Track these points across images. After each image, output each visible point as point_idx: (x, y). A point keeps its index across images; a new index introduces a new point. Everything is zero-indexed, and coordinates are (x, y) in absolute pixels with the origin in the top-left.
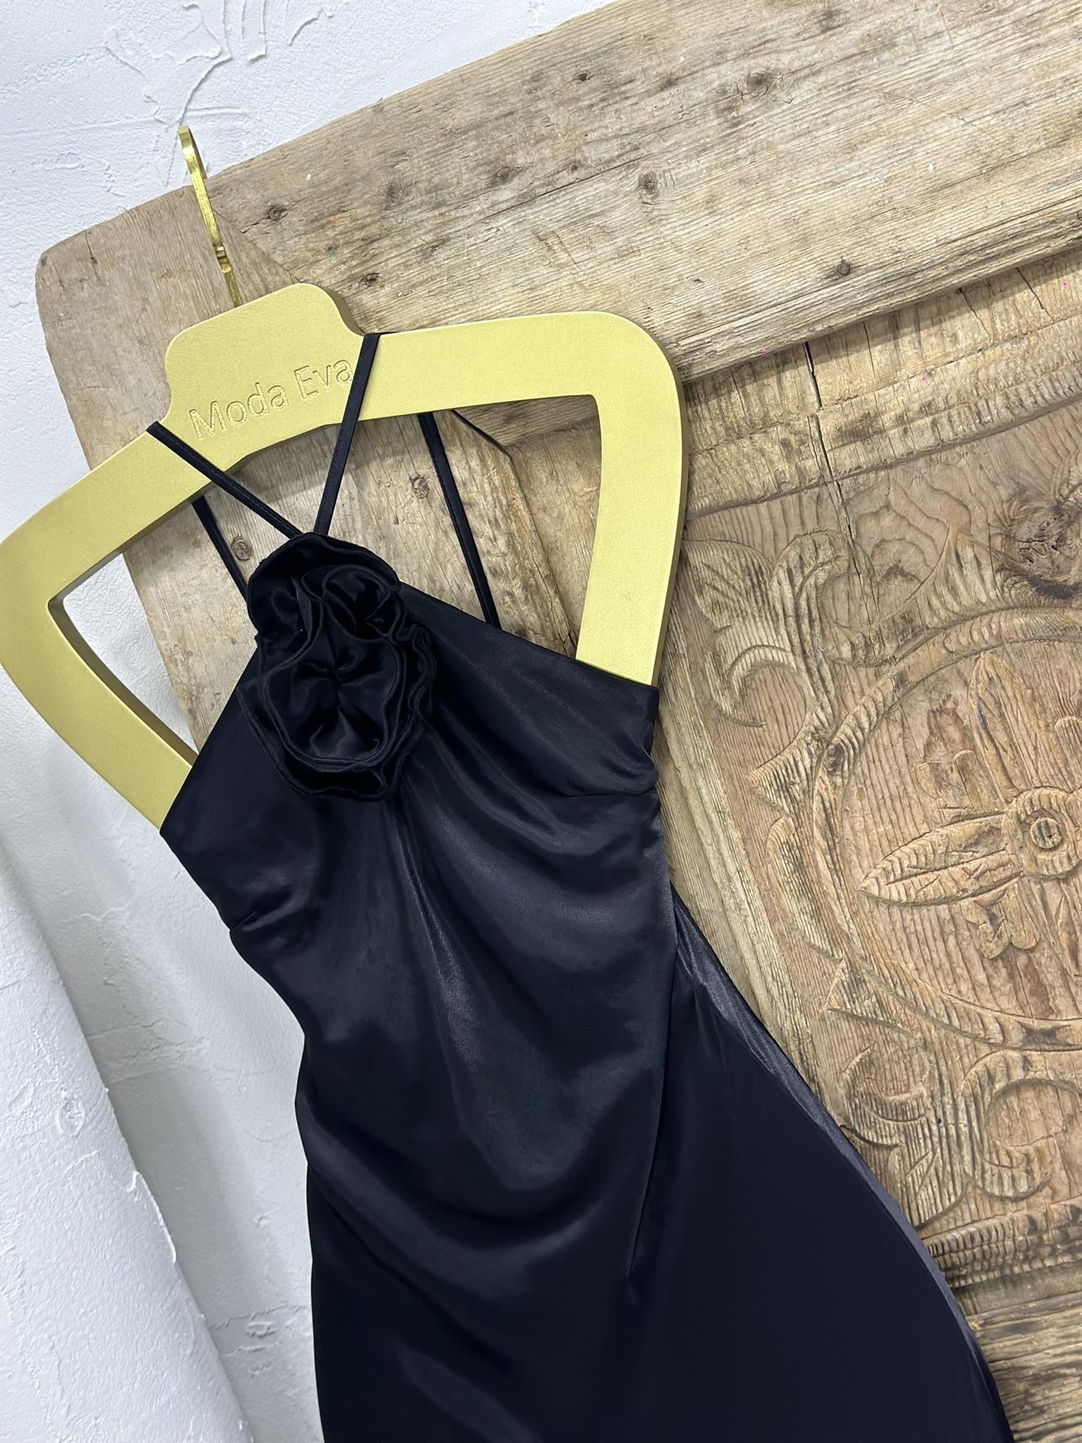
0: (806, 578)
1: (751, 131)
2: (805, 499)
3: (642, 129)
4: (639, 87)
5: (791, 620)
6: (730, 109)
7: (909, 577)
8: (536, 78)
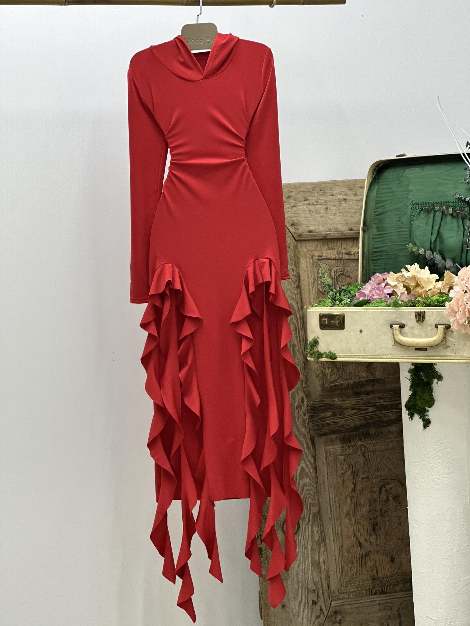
0: (337, 273)
1: (343, 206)
2: (339, 261)
3: (328, 200)
4: (328, 194)
5: (333, 279)
6: (340, 202)
7: (351, 277)
8: (314, 188)
